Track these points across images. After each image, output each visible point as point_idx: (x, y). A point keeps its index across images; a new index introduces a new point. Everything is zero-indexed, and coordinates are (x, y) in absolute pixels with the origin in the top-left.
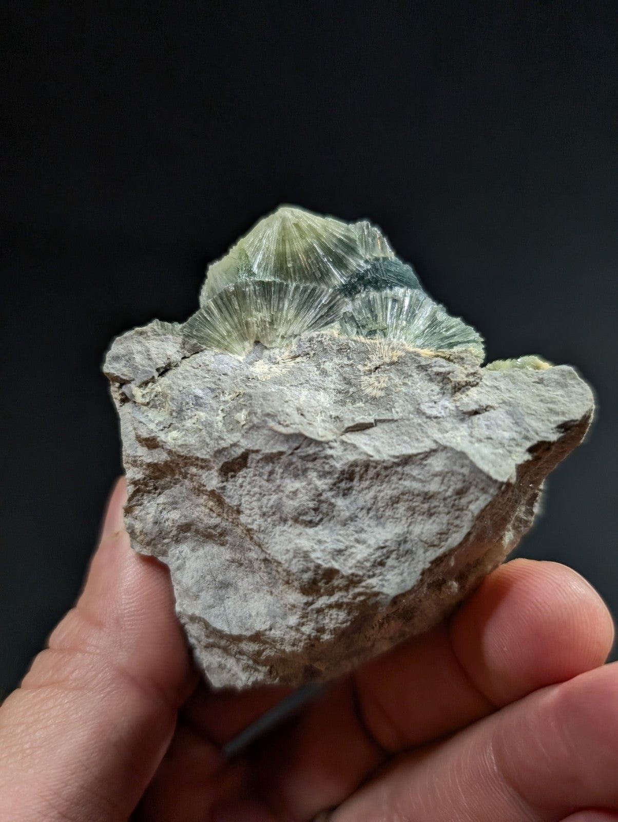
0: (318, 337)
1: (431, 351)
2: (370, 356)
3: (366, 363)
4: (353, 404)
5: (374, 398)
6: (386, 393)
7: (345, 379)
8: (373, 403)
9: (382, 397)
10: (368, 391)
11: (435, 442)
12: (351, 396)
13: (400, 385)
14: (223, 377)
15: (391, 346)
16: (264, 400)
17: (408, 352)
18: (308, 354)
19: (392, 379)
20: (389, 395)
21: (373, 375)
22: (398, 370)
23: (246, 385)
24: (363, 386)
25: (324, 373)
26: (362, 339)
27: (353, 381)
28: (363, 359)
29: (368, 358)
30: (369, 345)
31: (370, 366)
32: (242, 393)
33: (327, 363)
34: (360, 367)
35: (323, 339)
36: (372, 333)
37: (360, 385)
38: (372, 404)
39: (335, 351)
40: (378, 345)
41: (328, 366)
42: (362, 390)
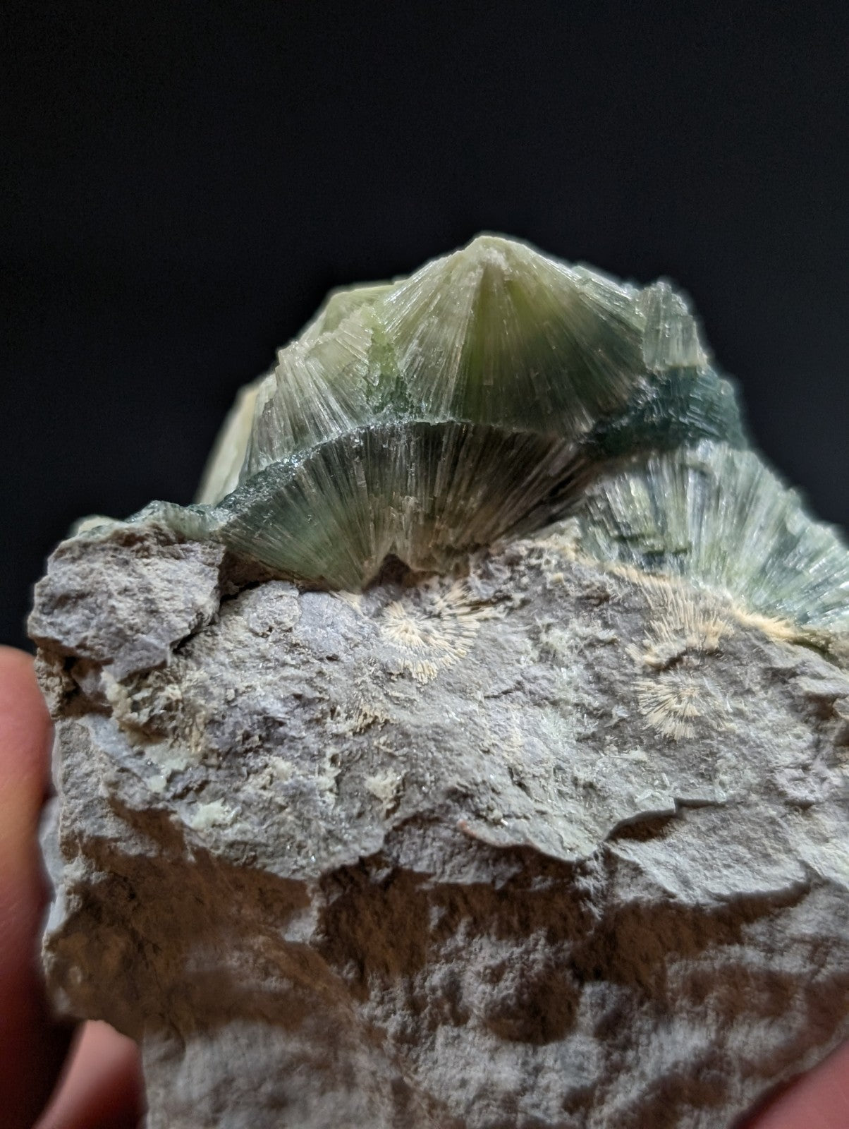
0: (529, 556)
1: (787, 625)
2: (655, 624)
3: (646, 642)
4: (621, 750)
5: (670, 741)
6: (698, 733)
7: (598, 678)
8: (666, 751)
9: (689, 742)
10: (655, 718)
11: (805, 865)
12: (616, 726)
13: (727, 713)
14: (328, 667)
15: (702, 604)
16: (439, 749)
17: (740, 627)
18: (508, 598)
19: (708, 694)
20: (703, 737)
21: (664, 678)
22: (720, 672)
23: (386, 695)
24: (642, 704)
25: (548, 655)
26: (631, 572)
27: (622, 690)
28: (640, 631)
29: (651, 630)
30: (649, 593)
31: (658, 653)
32: (381, 720)
33: (557, 632)
34: (632, 650)
35: (542, 561)
36: (654, 559)
37: (637, 702)
38: (664, 755)
39: (573, 601)
40: (671, 596)
41: (559, 638)
42: (641, 716)
